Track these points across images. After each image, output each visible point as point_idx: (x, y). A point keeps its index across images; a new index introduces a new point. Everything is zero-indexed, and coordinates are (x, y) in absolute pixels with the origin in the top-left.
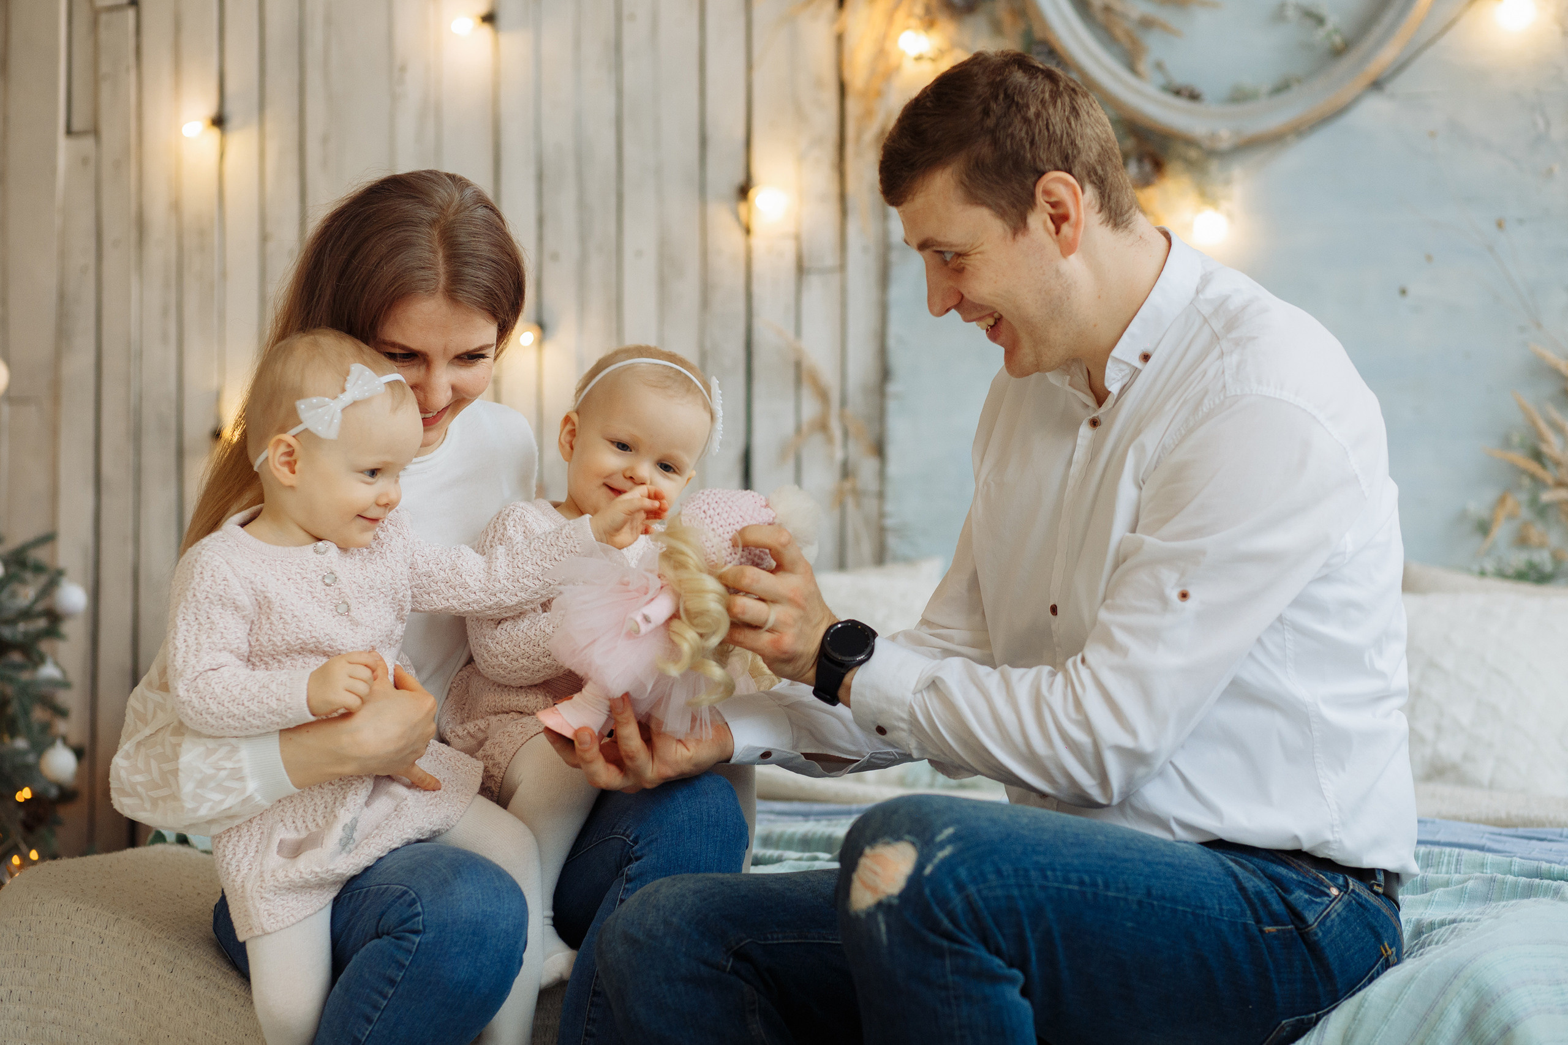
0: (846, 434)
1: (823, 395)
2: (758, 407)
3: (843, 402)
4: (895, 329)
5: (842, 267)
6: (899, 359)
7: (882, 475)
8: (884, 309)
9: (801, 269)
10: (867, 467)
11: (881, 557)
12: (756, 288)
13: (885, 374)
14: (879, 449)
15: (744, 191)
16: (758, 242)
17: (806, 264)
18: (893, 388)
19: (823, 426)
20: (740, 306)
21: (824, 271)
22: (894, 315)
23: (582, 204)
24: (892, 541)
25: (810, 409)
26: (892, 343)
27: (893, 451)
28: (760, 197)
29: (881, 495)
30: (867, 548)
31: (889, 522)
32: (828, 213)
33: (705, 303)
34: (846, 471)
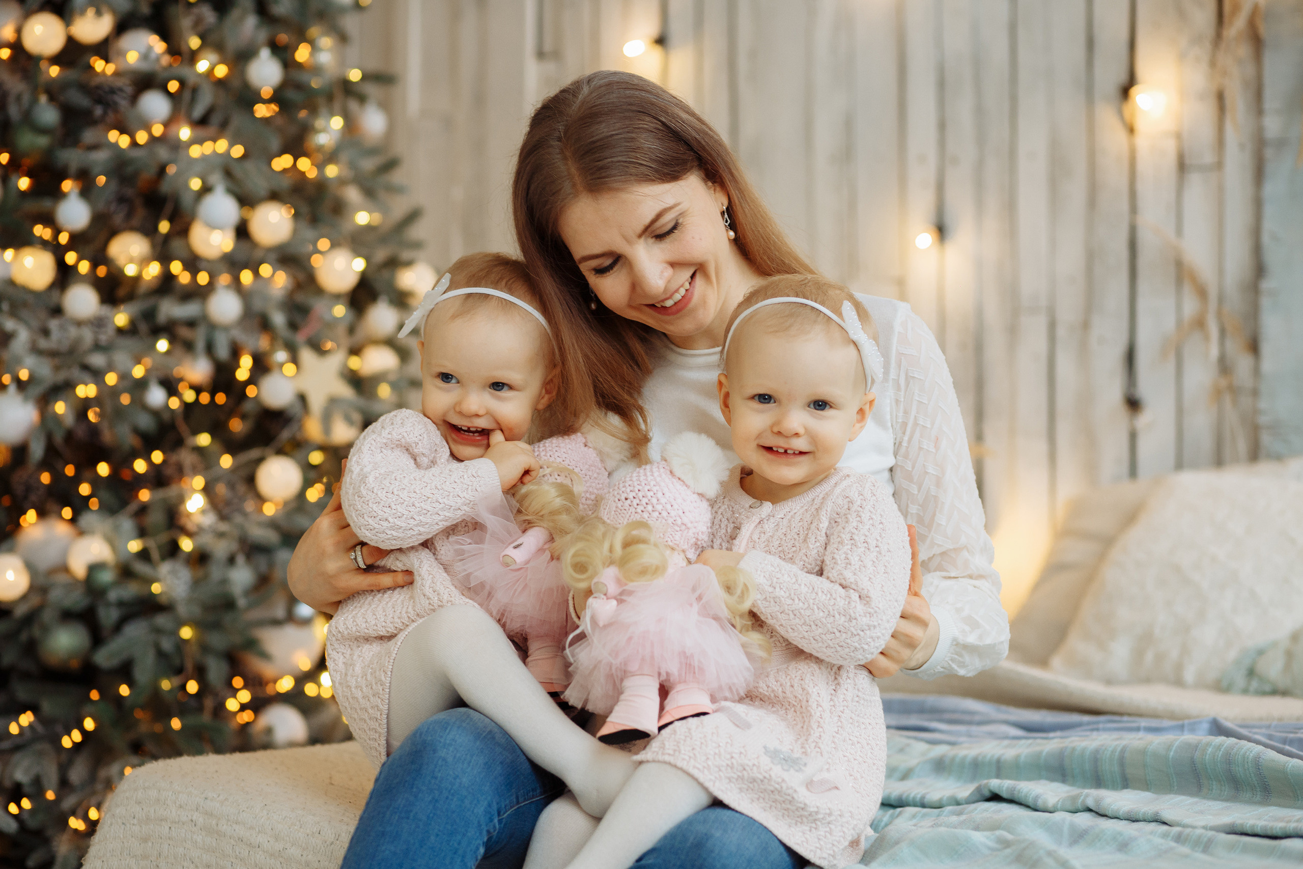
0: (1223, 332)
1: (1202, 293)
2: (1143, 304)
3: (1221, 299)
4: (1269, 225)
5: (1219, 165)
6: (1273, 256)
7: (1257, 371)
8: (1258, 204)
9: (1182, 166)
10: (1243, 364)
11: (1255, 454)
12: (1140, 187)
13: (1259, 270)
14: (1254, 347)
15: (1125, 91)
16: (1142, 142)
17: (1187, 161)
18: (1267, 285)
19: (1200, 323)
20: (1125, 206)
21: (1202, 169)
22: (1269, 211)
23: (980, 111)
24: (1266, 439)
25: (1190, 306)
26: (1266, 239)
27: (1267, 349)
28: (1141, 97)
29: (1255, 393)
30: (1242, 446)
31: (1263, 420)
32: (1205, 112)
33: (1092, 202)
34: (1224, 367)
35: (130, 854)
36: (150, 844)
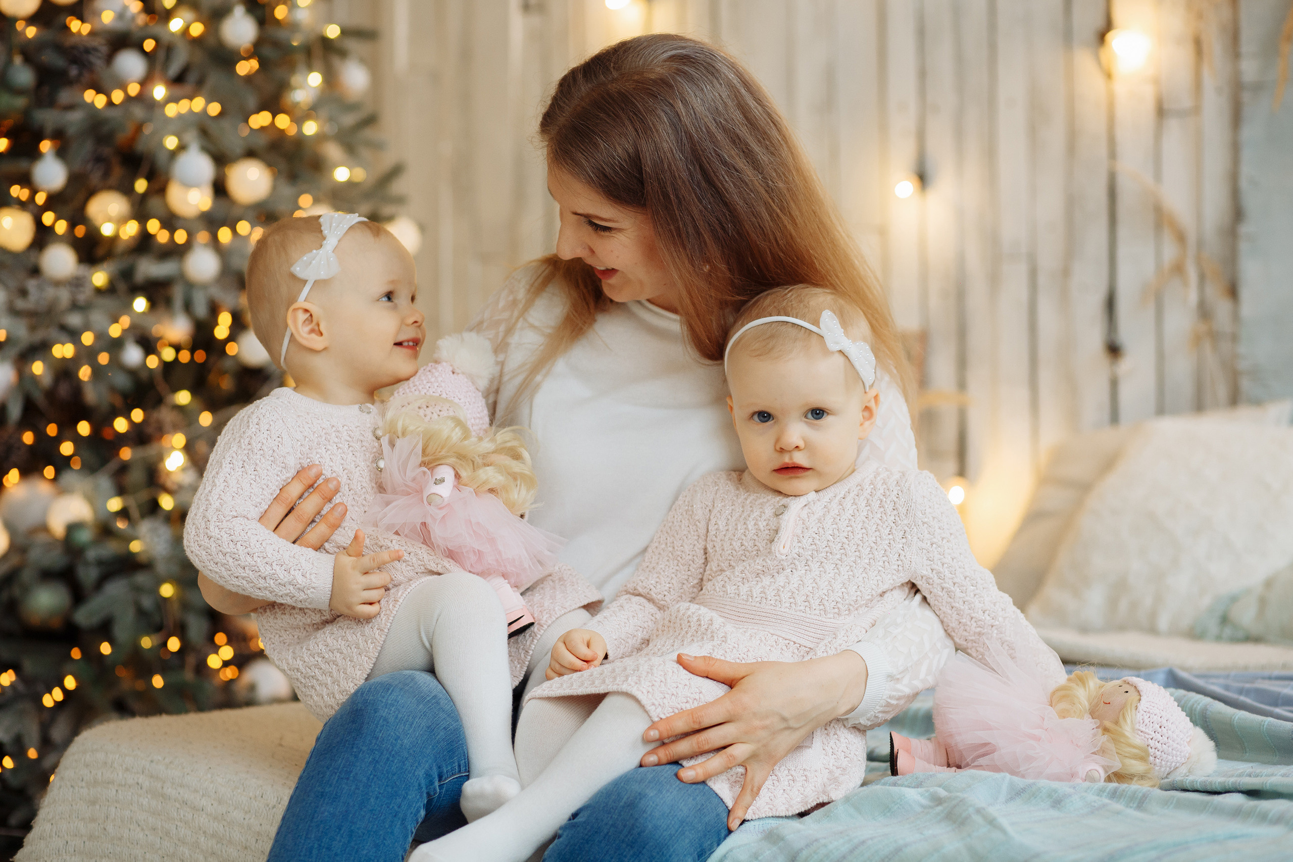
0: (1202, 278)
1: (1181, 238)
2: (1124, 251)
3: (1200, 244)
4: (1247, 170)
5: (1196, 110)
6: (1251, 201)
7: (1236, 317)
8: (1235, 148)
9: (1161, 112)
10: (1222, 307)
11: (1235, 399)
12: (1119, 133)
13: (1237, 214)
14: (1233, 291)
15: (1101, 37)
16: (1121, 89)
17: (1166, 106)
18: (1245, 229)
19: (1178, 269)
20: (1103, 152)
21: (1182, 114)
22: (1247, 155)
23: (959, 59)
24: (1245, 384)
25: (1170, 252)
26: (1244, 184)
27: (1245, 294)
28: (1115, 40)
29: (1235, 338)
30: (1222, 391)
31: (1243, 365)
32: (1183, 56)
33: (1071, 147)
34: (1204, 312)
35: (78, 817)
36: (98, 807)
